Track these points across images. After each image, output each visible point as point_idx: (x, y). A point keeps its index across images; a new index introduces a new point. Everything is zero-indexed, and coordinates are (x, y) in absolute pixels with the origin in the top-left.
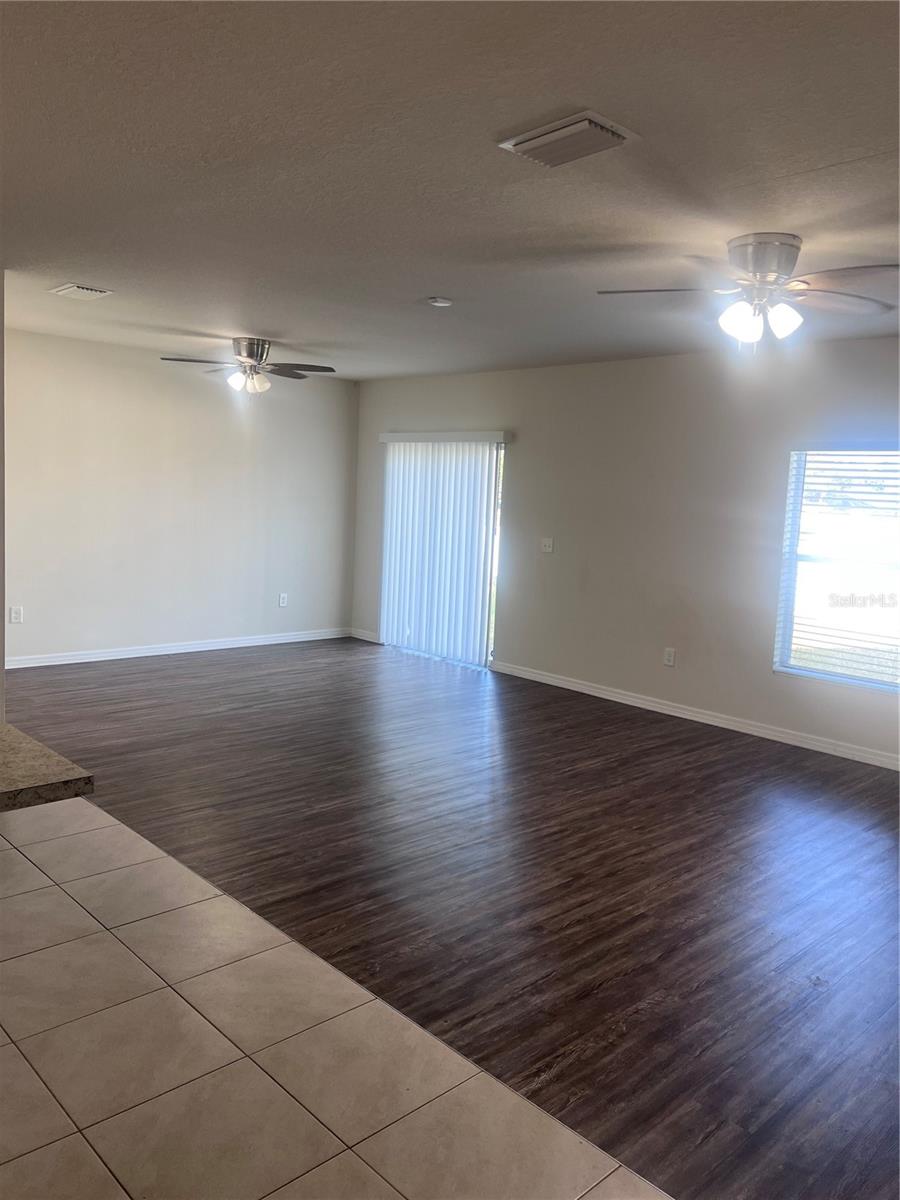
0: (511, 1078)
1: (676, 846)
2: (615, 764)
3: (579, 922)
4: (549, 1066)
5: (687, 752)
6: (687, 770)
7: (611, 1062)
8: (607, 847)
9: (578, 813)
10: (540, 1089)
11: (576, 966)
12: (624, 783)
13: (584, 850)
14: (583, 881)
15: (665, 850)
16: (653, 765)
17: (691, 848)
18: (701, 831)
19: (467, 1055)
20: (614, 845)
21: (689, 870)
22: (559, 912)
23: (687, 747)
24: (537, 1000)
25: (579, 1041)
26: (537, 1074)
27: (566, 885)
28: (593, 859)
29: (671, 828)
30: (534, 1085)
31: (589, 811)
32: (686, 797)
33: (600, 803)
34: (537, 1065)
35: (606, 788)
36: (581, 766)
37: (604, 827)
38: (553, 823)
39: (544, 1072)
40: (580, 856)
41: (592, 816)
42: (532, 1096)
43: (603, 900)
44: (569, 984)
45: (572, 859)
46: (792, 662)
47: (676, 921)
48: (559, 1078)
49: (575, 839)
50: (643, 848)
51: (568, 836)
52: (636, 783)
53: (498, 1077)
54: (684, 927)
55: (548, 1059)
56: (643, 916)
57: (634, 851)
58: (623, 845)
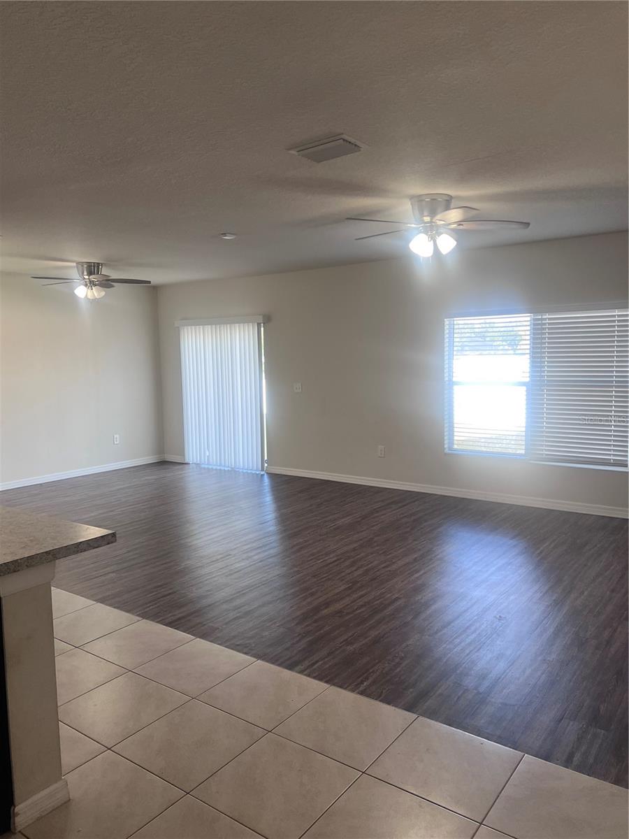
0: (348, 686)
1: (407, 560)
2: (359, 519)
3: (362, 606)
4: (367, 678)
5: (400, 507)
6: (402, 518)
7: (400, 671)
8: (367, 565)
9: (346, 549)
10: (365, 689)
11: (367, 629)
12: (367, 529)
13: (354, 568)
14: (359, 585)
15: (400, 563)
16: (382, 517)
17: (415, 560)
18: (420, 550)
19: (320, 680)
20: (371, 563)
21: (417, 571)
22: (350, 602)
23: (400, 505)
24: (350, 648)
25: (380, 664)
26: (362, 682)
27: (349, 588)
28: (361, 572)
29: (401, 550)
30: (361, 689)
31: (352, 546)
32: (406, 532)
33: (356, 542)
34: (361, 678)
35: (358, 533)
36: (340, 522)
37: (362, 554)
38: (332, 556)
39: (365, 681)
40: (352, 572)
41: (354, 549)
42: (362, 693)
43: (373, 593)
44: (366, 638)
45: (349, 574)
46: (455, 447)
47: (417, 599)
48: (374, 682)
49: (347, 563)
50: (388, 563)
51: (343, 562)
52: (374, 528)
53: (341, 687)
54: (423, 601)
55: (366, 675)
56: (397, 599)
57: (383, 566)
58: (376, 562)
